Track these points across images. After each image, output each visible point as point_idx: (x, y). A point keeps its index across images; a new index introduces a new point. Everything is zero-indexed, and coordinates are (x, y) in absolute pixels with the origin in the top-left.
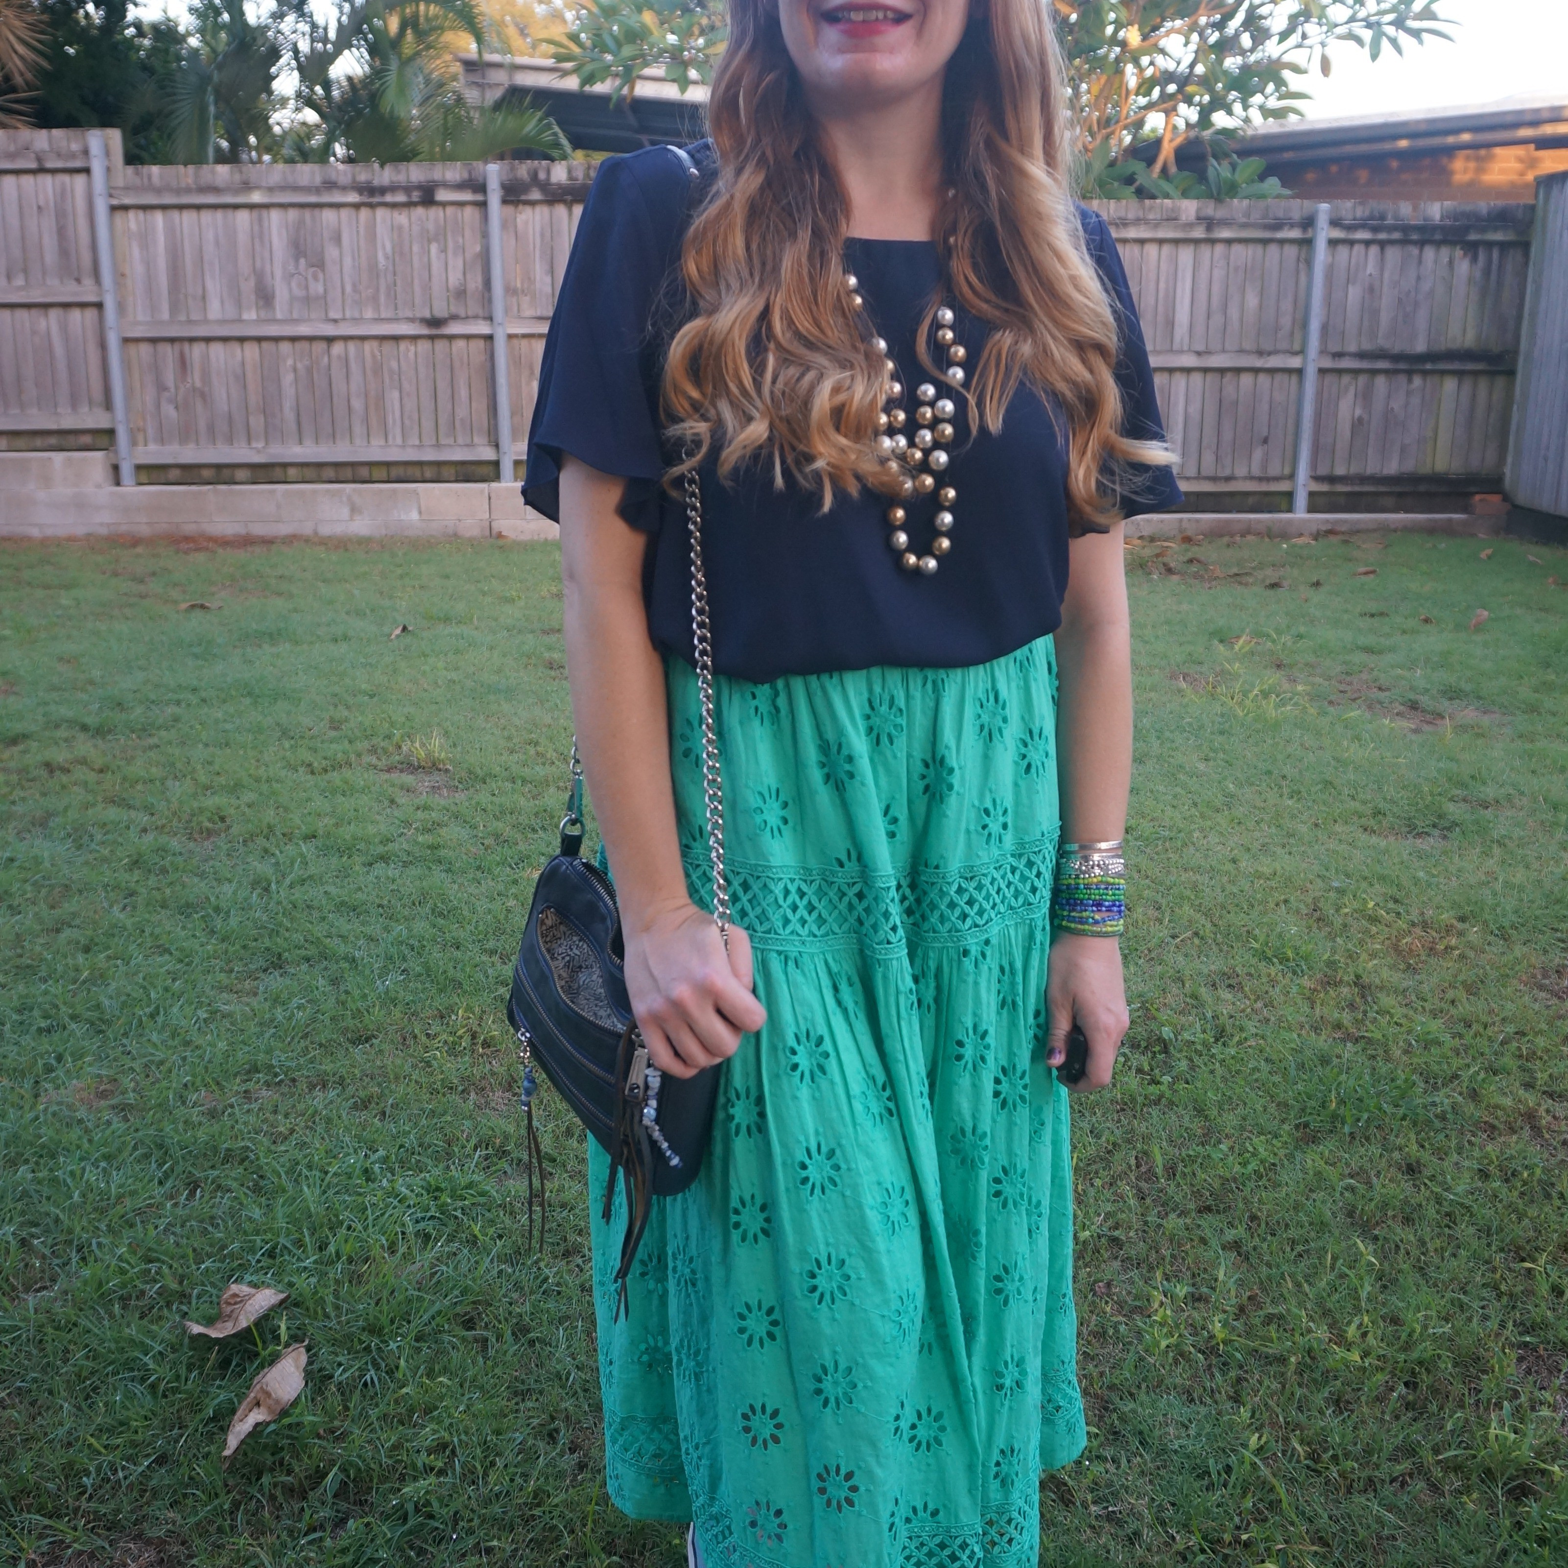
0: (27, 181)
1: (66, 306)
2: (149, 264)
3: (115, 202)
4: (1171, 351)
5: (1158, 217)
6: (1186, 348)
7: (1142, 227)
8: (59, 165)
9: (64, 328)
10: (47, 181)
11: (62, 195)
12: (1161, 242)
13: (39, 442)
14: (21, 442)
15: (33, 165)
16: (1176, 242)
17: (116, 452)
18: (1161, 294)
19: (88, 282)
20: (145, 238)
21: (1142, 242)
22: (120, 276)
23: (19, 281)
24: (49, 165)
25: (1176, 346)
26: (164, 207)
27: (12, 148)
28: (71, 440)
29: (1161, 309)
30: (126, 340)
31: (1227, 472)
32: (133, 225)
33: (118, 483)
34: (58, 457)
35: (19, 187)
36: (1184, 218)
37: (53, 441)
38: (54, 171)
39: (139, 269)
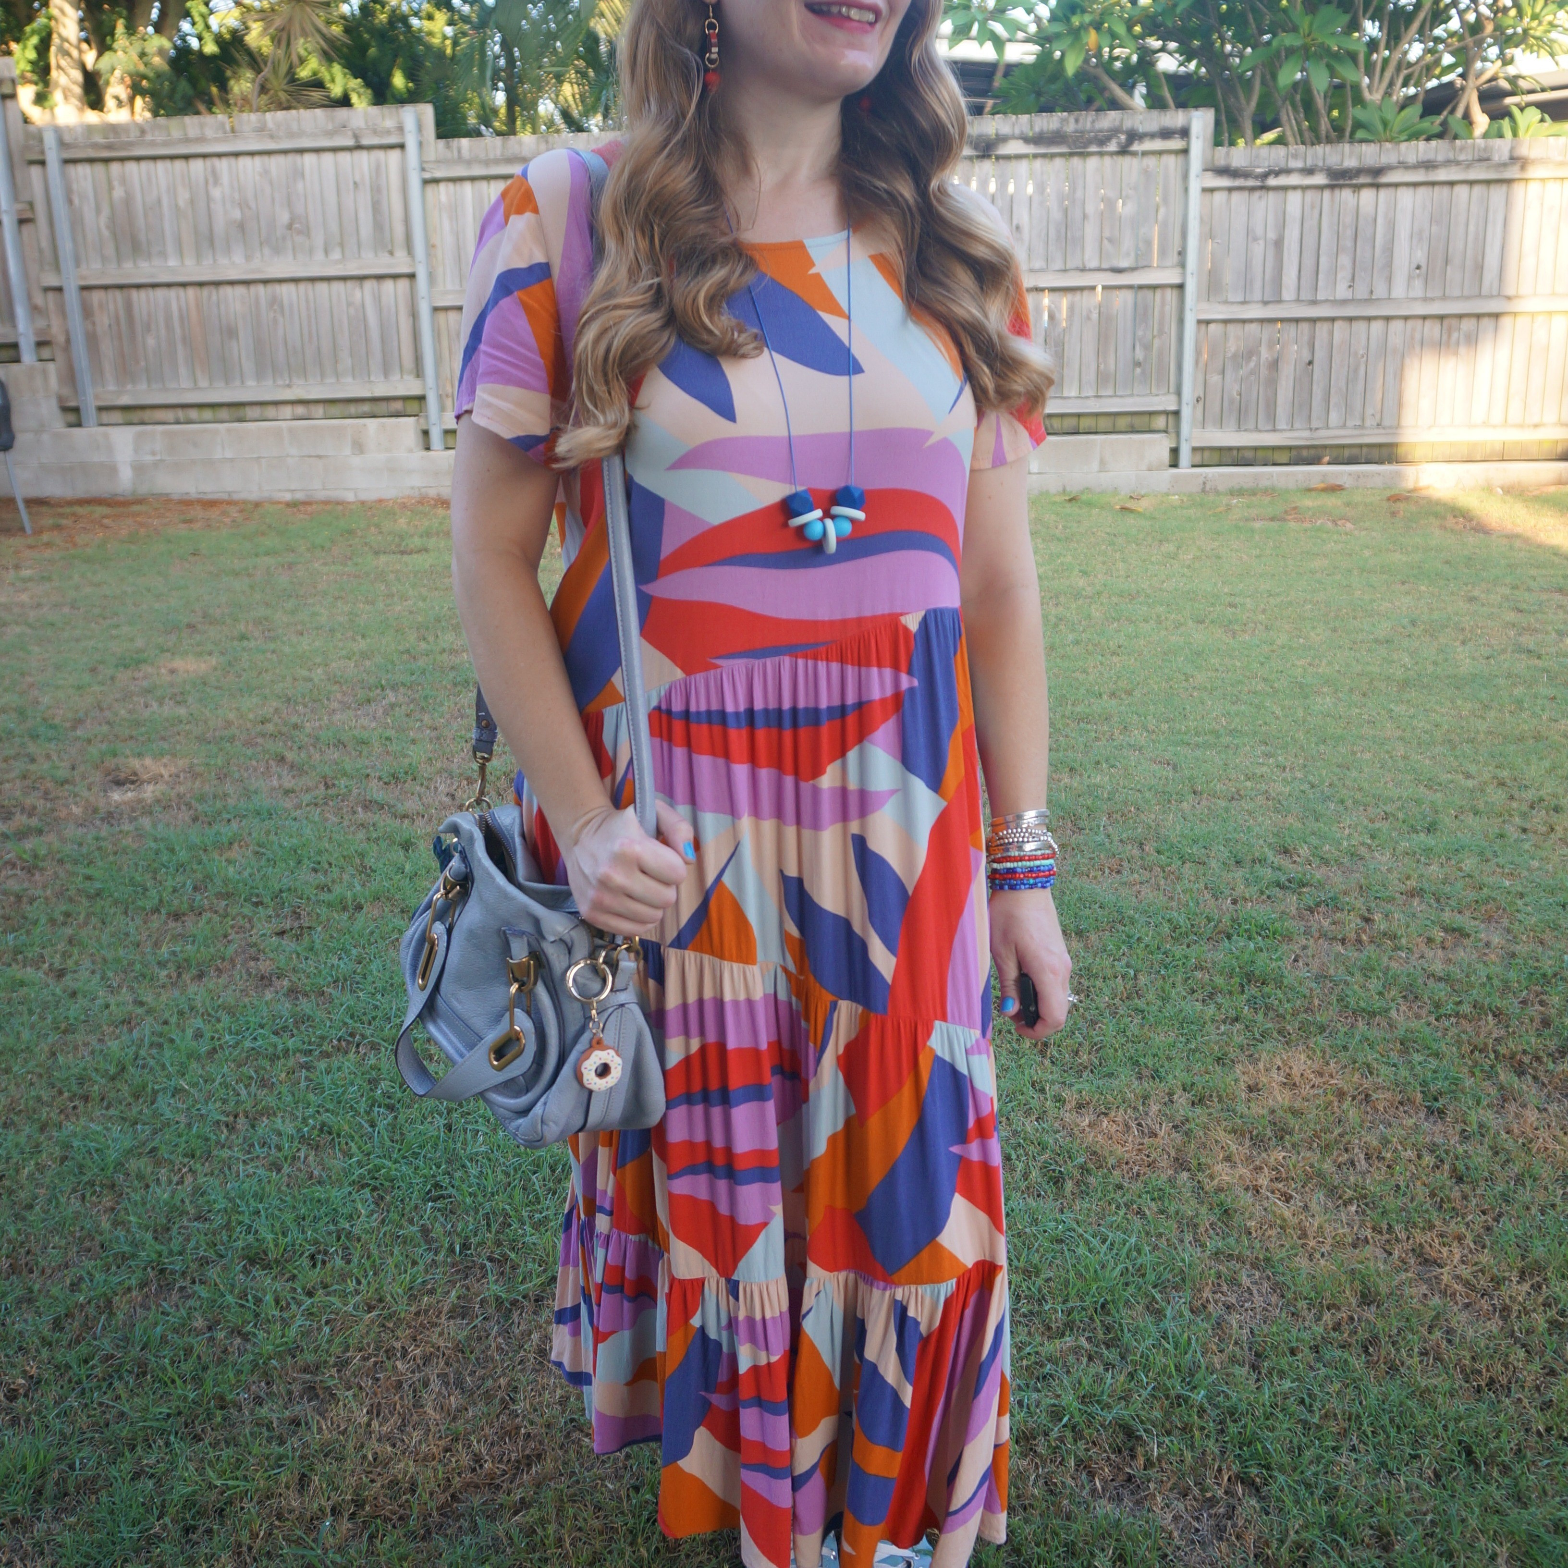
0: (344, 158)
1: (380, 277)
2: (458, 235)
3: (427, 176)
4: (1480, 296)
5: (1470, 158)
6: (1495, 293)
7: (1454, 169)
8: (376, 141)
9: (378, 299)
10: (363, 155)
11: (378, 170)
12: (1471, 183)
13: (352, 409)
14: (335, 410)
15: (351, 142)
16: (1488, 182)
17: (427, 417)
18: (1471, 238)
19: (401, 254)
20: (455, 211)
21: (1452, 184)
22: (430, 247)
23: (336, 255)
24: (365, 142)
25: (1485, 291)
26: (473, 179)
27: (330, 127)
28: (382, 407)
29: (1469, 252)
30: (436, 309)
31: (1536, 420)
32: (443, 198)
33: (428, 448)
34: (372, 424)
35: (336, 164)
36: (1496, 158)
37: (366, 408)
38: (370, 148)
39: (449, 239)
